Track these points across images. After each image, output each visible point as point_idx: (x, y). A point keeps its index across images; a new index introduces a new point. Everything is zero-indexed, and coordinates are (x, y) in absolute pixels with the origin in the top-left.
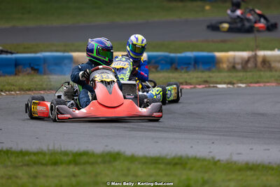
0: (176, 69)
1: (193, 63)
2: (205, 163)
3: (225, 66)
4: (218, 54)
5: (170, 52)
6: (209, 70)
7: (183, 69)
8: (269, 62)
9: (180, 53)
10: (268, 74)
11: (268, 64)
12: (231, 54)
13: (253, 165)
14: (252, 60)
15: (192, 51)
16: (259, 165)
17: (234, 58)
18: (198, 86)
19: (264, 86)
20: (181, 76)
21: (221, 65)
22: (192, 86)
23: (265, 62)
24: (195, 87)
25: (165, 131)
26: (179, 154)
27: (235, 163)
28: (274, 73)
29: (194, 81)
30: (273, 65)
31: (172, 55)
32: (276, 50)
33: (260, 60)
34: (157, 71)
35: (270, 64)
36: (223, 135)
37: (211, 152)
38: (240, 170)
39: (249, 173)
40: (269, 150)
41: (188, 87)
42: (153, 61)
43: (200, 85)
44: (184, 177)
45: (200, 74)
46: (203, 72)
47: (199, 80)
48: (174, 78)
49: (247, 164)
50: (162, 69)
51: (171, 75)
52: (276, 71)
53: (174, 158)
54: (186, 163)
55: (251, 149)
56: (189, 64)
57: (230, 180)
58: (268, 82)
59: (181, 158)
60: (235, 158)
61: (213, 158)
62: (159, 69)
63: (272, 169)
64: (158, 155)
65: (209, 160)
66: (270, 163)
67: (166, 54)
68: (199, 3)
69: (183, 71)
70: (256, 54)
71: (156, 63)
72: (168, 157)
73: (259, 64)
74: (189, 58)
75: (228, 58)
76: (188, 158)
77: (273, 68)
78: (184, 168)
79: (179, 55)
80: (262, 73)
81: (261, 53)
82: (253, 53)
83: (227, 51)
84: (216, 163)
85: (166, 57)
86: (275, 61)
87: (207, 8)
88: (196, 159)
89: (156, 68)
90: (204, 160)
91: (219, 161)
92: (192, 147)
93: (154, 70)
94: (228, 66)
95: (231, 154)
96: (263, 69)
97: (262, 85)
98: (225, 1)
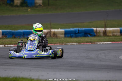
0: (15, 37)
1: (22, 35)
5: (12, 30)
8: (56, 34)
9: (17, 30)
10: (56, 40)
11: (56, 35)
14: (49, 33)
15: (22, 29)
19: (54, 45)
20: (17, 40)
23: (55, 34)
25: (10, 66)
26: (16, 76)
28: (58, 39)
30: (58, 35)
31: (13, 31)
32: (60, 29)
33: (52, 33)
34: (6, 38)
35: (57, 35)
36: (35, 67)
37: (30, 75)
40: (55, 74)
42: (5, 34)
48: (14, 41)
50: (8, 37)
51: (12, 40)
52: (59, 38)
53: (13, 78)
55: (48, 74)
56: (21, 35)
58: (56, 43)
59: (16, 78)
60: (41, 78)
61: (31, 78)
62: (7, 37)
64: (6, 76)
67: (11, 30)
68: (26, 8)
69: (18, 38)
70: (50, 31)
71: (6, 34)
72: (11, 77)
73: (52, 35)
74: (21, 32)
76: (20, 78)
77: (58, 37)
79: (16, 31)
80: (53, 39)
81: (53, 30)
82: (49, 30)
85: (10, 32)
86: (59, 34)
87: (29, 10)
88: (23, 78)
89: (6, 37)
91: (33, 79)
92: (21, 73)
93: (5, 38)
95: (39, 76)
96: (53, 37)
97: (53, 44)
98: (37, 7)
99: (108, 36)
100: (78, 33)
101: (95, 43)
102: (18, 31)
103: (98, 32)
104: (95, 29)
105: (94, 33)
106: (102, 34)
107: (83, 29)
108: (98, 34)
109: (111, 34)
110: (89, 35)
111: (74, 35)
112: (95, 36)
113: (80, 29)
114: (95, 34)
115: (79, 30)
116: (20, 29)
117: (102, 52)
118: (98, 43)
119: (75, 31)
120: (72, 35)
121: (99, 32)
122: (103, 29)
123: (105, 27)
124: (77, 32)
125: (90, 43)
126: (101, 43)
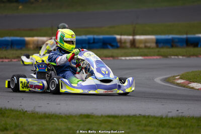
1: (10, 44)
2: (18, 113)
3: (31, 46)
4: (27, 39)
6: (21, 49)
7: (3, 48)
9: (2, 37)
12: (36, 38)
13: (49, 115)
15: (10, 36)
16: (53, 115)
17: (38, 41)
18: (13, 60)
20: (2, 53)
21: (29, 46)
22: (10, 60)
24: (11, 61)
27: (37, 113)
29: (11, 56)
38: (40, 118)
39: (46, 120)
41: (7, 60)
43: (14, 59)
44: (3, 122)
45: (15, 52)
46: (16, 50)
47: (14, 56)
49: (45, 114)
54: (5, 113)
55: (48, 104)
56: (8, 45)
57: (33, 125)
60: (38, 110)
61: (22, 110)
63: (62, 117)
65: (20, 111)
66: (60, 113)
68: (15, 4)
69: (3, 50)
75: (33, 42)
76: (6, 109)
78: (3, 117)
79: (1, 39)
83: (33, 36)
84: (24, 113)
87: (20, 7)
88: (12, 110)
90: (16, 111)
91: (26, 111)
94: (33, 47)
95: (35, 107)
98: (32, 3)
99: (138, 48)
100: (94, 42)
101: (118, 59)
102: (4, 39)
103: (123, 41)
104: (118, 37)
105: (117, 42)
106: (128, 45)
107: (101, 37)
108: (123, 45)
109: (142, 45)
110: (109, 47)
111: (87, 46)
112: (117, 47)
113: (96, 37)
114: (119, 44)
115: (94, 39)
116: (7, 36)
117: (128, 71)
118: (123, 58)
119: (89, 39)
120: (84, 45)
121: (125, 42)
122: (131, 37)
123: (134, 34)
124: (92, 41)
125: (111, 59)
126: (128, 58)
